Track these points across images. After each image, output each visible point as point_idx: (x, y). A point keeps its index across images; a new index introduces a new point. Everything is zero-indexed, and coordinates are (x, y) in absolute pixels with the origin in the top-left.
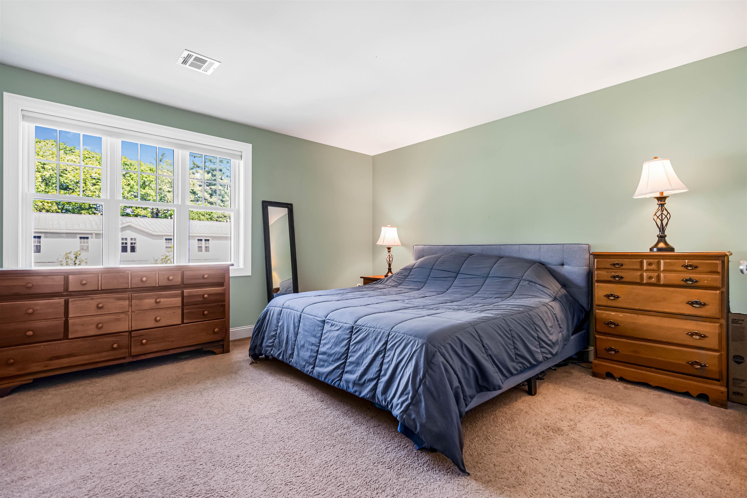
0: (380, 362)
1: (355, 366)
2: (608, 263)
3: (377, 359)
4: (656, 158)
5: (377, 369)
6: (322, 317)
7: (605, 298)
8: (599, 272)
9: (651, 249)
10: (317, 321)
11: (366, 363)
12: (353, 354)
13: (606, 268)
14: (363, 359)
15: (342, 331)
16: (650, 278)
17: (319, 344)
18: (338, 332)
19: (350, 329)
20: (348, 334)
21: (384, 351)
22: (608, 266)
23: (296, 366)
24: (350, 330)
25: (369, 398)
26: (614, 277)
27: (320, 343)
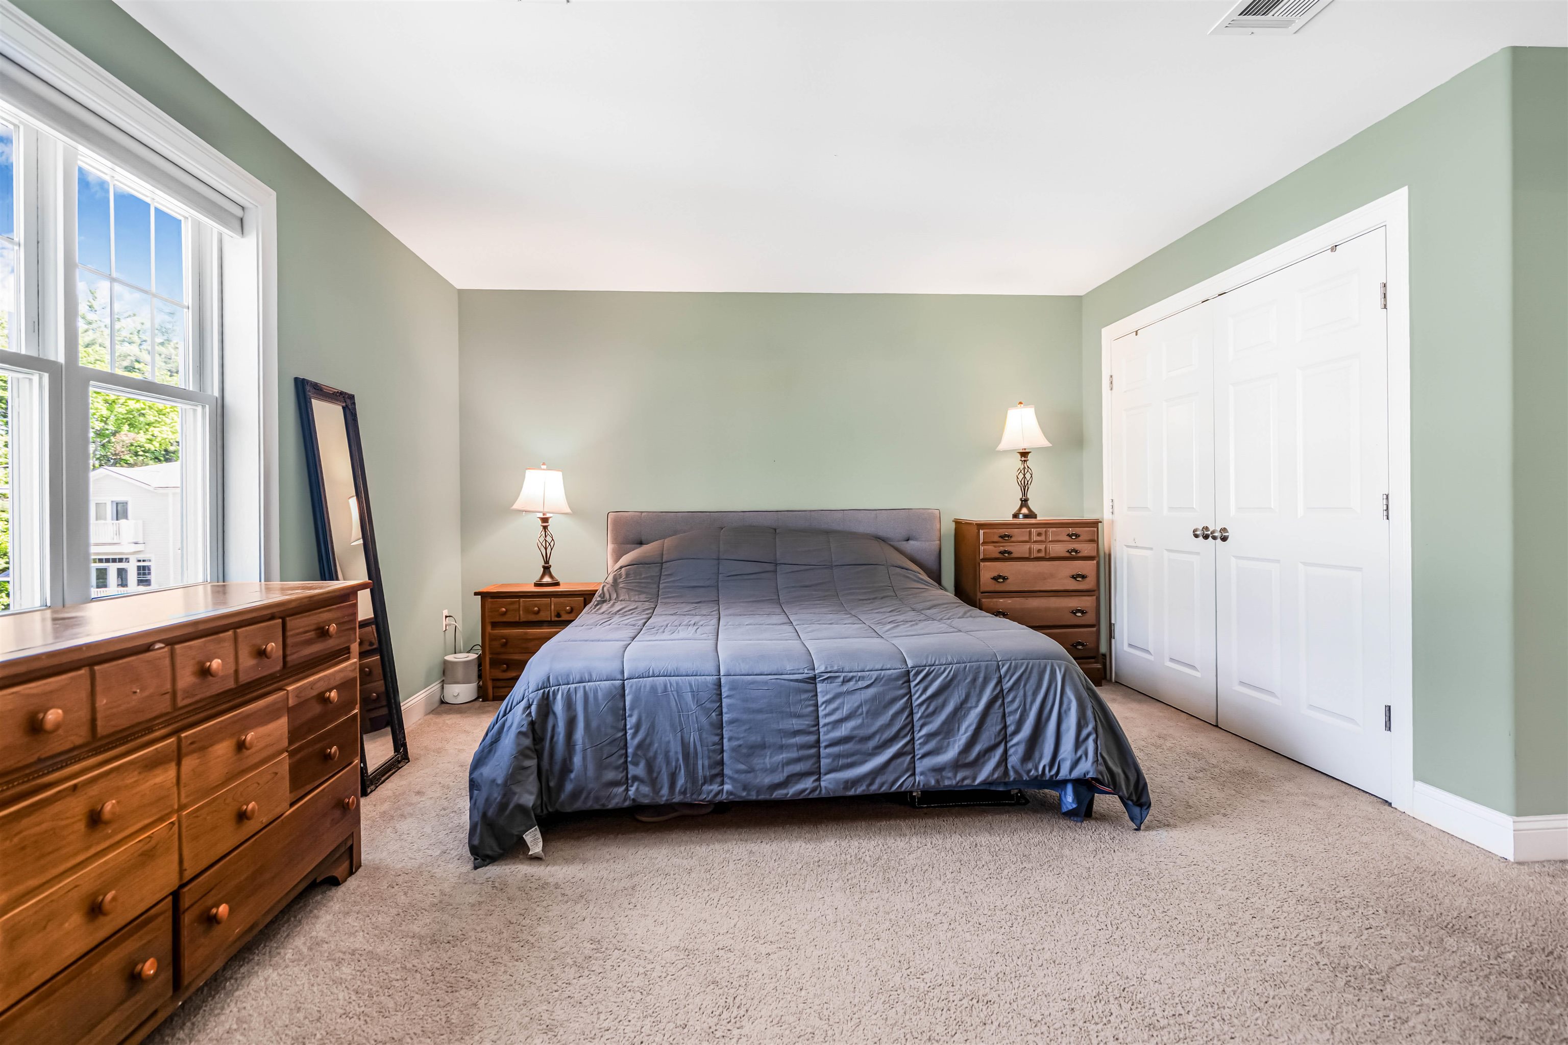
0: (1000, 715)
1: (944, 739)
2: (996, 534)
3: (992, 711)
4: (1021, 403)
5: (999, 727)
6: (801, 671)
7: (994, 581)
8: (985, 547)
9: (1015, 516)
10: (792, 683)
11: (969, 726)
12: (927, 720)
13: (994, 542)
14: (959, 720)
15: (883, 685)
16: (1039, 551)
17: (816, 728)
18: (871, 691)
19: (904, 676)
20: (900, 688)
21: (1001, 695)
22: (996, 539)
23: (748, 794)
24: (905, 679)
25: (998, 778)
26: (1002, 553)
27: (818, 724)
